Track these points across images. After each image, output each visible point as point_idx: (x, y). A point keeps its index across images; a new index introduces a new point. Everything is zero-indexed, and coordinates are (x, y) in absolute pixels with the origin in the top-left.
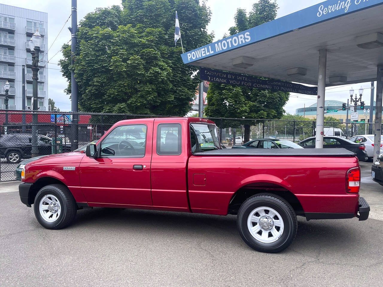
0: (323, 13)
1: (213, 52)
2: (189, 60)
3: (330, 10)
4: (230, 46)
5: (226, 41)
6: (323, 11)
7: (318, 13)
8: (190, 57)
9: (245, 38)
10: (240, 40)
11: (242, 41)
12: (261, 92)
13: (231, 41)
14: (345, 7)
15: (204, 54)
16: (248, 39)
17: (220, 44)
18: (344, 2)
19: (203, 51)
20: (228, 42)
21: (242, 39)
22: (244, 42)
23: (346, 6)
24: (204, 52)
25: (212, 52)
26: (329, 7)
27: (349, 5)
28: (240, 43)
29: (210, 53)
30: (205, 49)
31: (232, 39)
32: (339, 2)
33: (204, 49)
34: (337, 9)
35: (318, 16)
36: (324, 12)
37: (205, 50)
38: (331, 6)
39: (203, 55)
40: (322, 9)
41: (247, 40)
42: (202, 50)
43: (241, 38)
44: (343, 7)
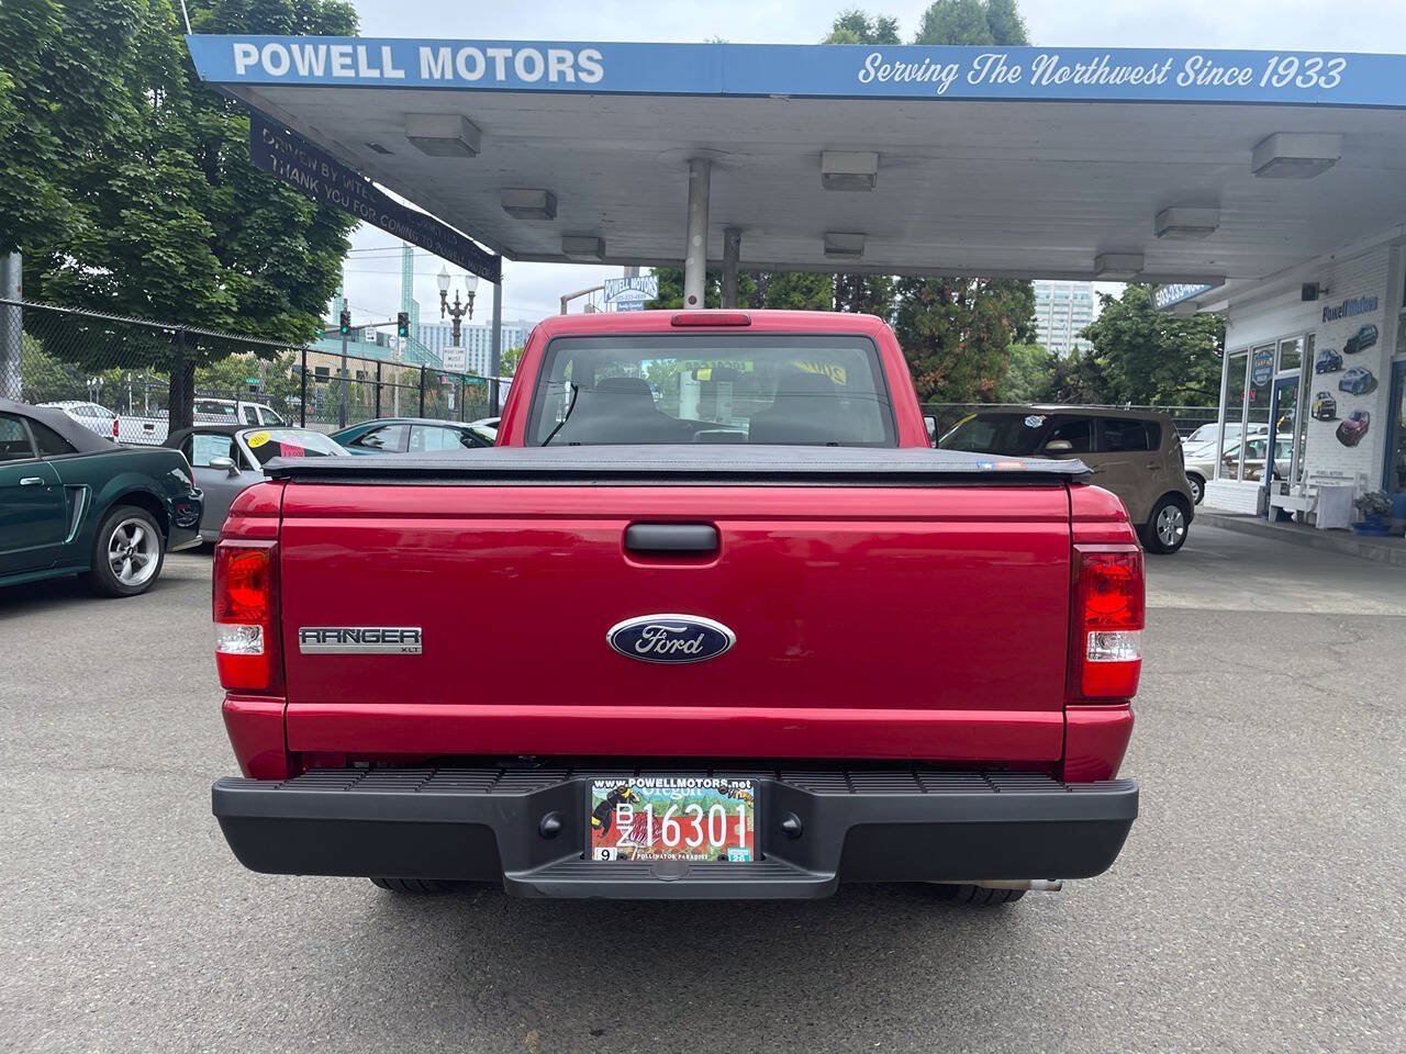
0: (876, 77)
1: (400, 74)
2: (241, 70)
3: (899, 73)
4: (501, 75)
5: (485, 54)
6: (877, 70)
7: (863, 71)
8: (253, 60)
9: (576, 67)
10: (554, 68)
11: (562, 74)
12: (283, 241)
13: (506, 59)
14: (940, 81)
15: (343, 67)
16: (591, 73)
17: (445, 52)
18: (939, 67)
19: (342, 55)
20: (494, 58)
21: (562, 67)
22: (570, 77)
23: (944, 79)
24: (348, 61)
25: (396, 74)
26: (897, 66)
27: (951, 78)
28: (553, 77)
29: (382, 73)
30: (355, 50)
31: (514, 55)
32: (927, 61)
33: (348, 49)
34: (919, 79)
35: (861, 79)
36: (880, 74)
37: (354, 56)
38: (903, 66)
39: (337, 72)
40: (876, 65)
41: (583, 76)
42: (335, 49)
43: (561, 60)
44: (934, 79)
